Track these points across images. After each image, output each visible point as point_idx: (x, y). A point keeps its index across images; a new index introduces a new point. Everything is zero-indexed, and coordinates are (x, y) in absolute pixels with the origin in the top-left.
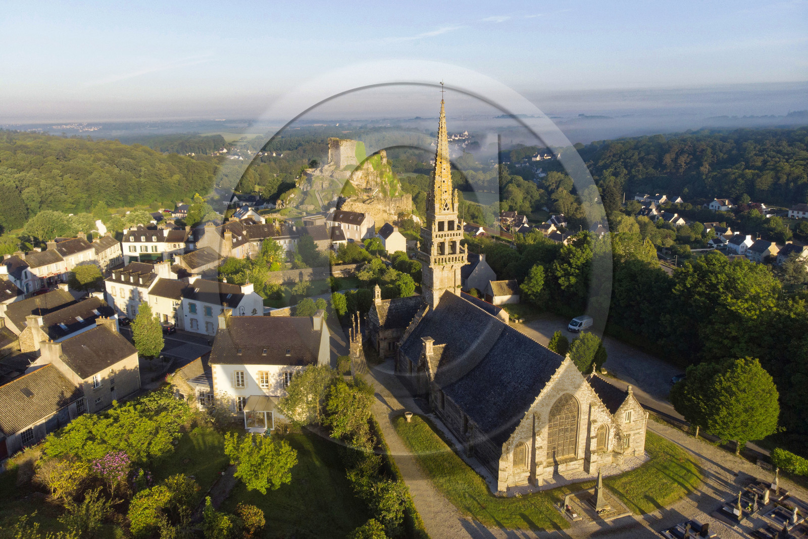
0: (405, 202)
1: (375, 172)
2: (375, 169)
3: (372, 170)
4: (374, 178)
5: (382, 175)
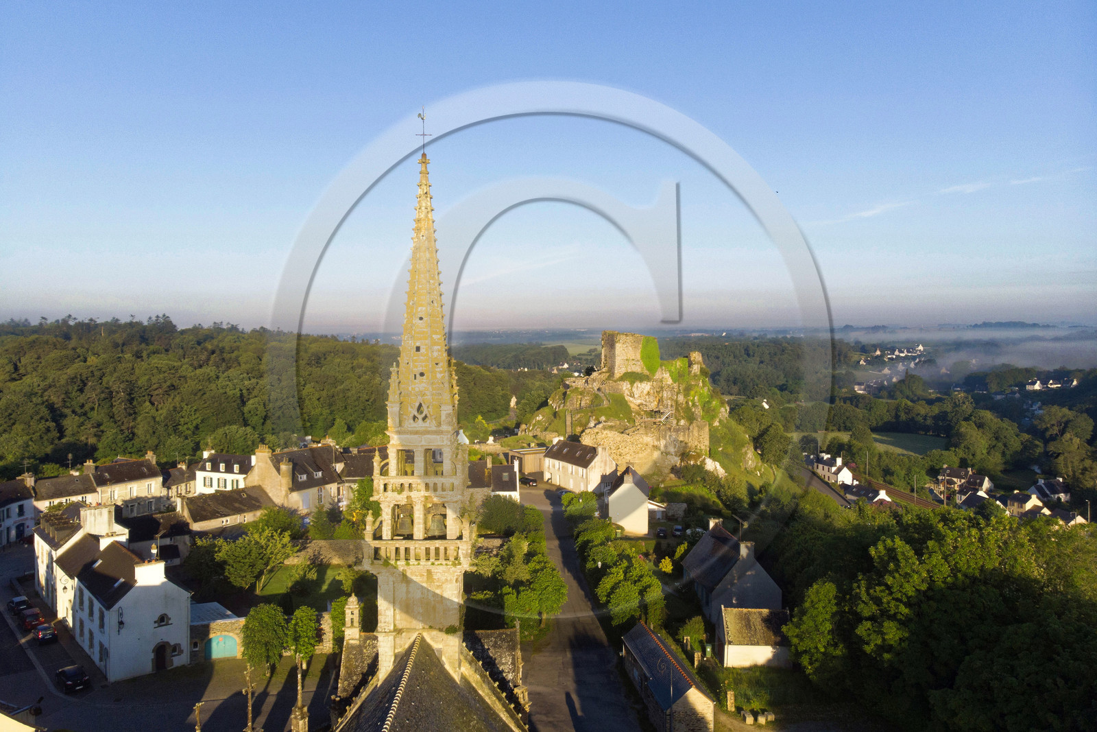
0: (696, 433)
1: (675, 385)
2: (674, 381)
3: (670, 381)
4: (672, 395)
5: (687, 390)
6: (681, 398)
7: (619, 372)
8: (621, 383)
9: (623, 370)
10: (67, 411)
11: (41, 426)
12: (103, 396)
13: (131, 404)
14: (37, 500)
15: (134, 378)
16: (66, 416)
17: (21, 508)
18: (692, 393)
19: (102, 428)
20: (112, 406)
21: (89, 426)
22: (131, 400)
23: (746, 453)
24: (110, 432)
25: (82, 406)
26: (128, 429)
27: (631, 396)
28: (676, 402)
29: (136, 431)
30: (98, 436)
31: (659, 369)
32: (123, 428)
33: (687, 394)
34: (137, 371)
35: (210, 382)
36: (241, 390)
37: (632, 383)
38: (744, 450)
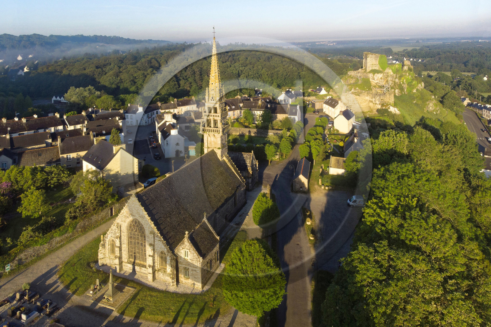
1: (395, 75)
2: (394, 73)
3: (392, 73)
4: (393, 79)
5: (400, 77)
6: (397, 80)
7: (368, 69)
8: (369, 74)
9: (371, 69)
10: (181, 78)
11: (173, 83)
12: (192, 73)
13: (201, 76)
14: (161, 110)
15: (202, 66)
16: (181, 80)
17: (157, 112)
18: (403, 78)
19: (192, 84)
20: (195, 77)
21: (188, 84)
22: (201, 75)
23: (429, 104)
24: (194, 86)
25: (186, 76)
26: (200, 85)
27: (373, 79)
28: (395, 82)
29: (202, 86)
30: (190, 87)
31: (387, 68)
32: (198, 84)
33: (400, 79)
34: (203, 64)
35: (228, 68)
36: (239, 71)
37: (374, 74)
38: (427, 103)
